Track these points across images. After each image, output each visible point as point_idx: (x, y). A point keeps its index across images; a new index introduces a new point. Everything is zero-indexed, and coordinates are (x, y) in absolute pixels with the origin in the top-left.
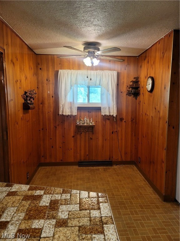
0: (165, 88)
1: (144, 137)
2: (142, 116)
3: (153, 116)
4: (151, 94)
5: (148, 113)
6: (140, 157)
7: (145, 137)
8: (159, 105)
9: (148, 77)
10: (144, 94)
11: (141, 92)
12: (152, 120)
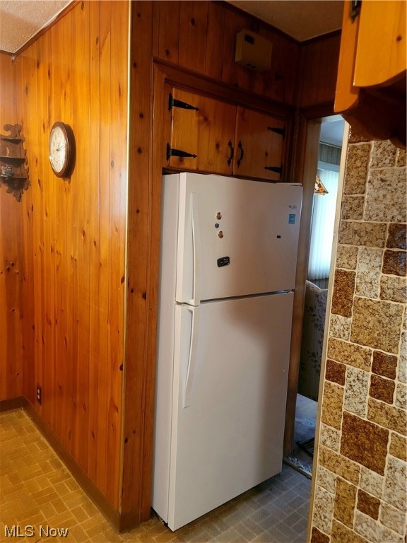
0: (112, 164)
1: (50, 324)
2: (42, 256)
3: (76, 257)
4: (67, 182)
5: (59, 248)
6: (41, 385)
7: (53, 322)
8: (93, 224)
9: (53, 123)
10: (43, 184)
11: (34, 178)
12: (76, 268)
